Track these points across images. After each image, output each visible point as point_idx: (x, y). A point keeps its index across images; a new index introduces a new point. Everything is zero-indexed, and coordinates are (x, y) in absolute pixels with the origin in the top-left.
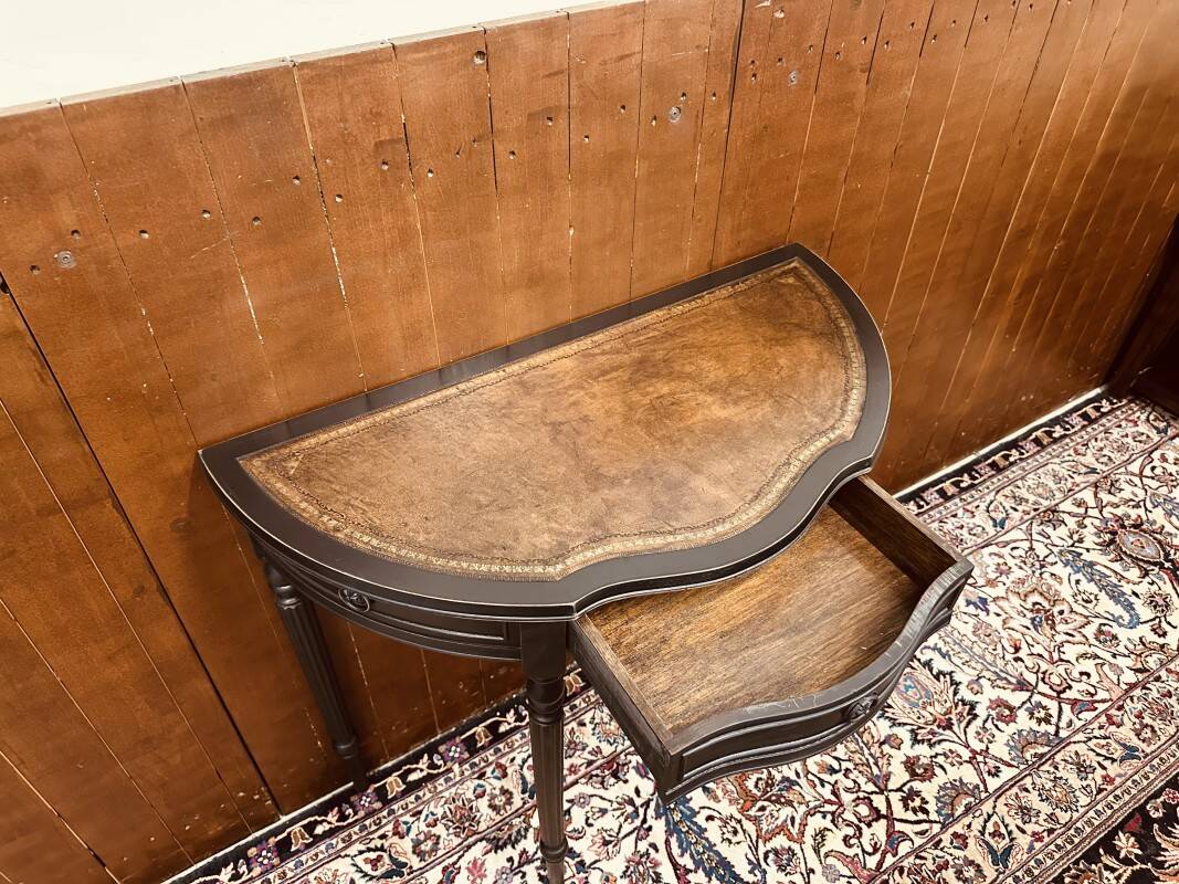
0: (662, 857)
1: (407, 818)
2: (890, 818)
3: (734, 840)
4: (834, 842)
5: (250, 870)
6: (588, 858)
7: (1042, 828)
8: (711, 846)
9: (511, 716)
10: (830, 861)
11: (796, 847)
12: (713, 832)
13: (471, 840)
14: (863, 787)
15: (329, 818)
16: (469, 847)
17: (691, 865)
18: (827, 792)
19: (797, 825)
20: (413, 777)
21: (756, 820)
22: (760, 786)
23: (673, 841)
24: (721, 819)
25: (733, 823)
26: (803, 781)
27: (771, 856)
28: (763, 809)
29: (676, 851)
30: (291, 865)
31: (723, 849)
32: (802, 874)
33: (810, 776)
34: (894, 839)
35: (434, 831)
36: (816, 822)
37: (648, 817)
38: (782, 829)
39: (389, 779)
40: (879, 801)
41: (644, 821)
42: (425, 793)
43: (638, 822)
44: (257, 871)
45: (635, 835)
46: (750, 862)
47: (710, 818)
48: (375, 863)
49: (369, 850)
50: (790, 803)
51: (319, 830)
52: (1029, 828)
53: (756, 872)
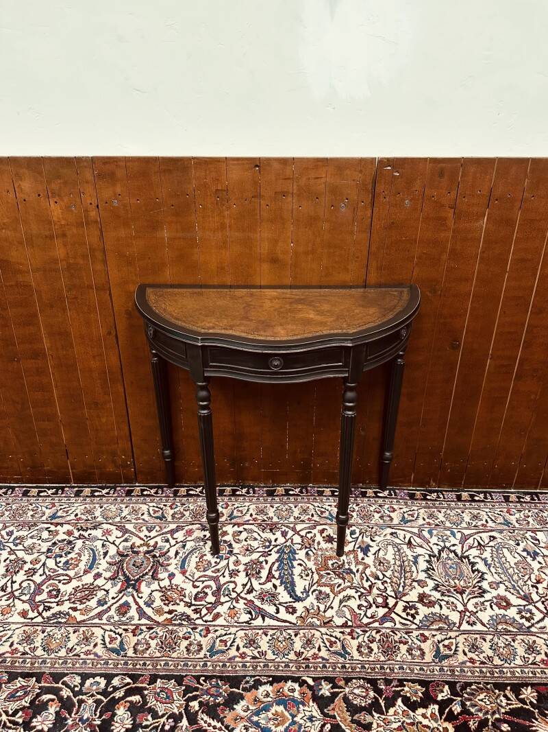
0: (267, 567)
1: (179, 504)
2: (391, 610)
3: (304, 578)
4: (353, 604)
5: (114, 493)
6: (235, 551)
7: (479, 659)
8: (292, 575)
9: (244, 490)
10: (344, 609)
11: (332, 596)
12: (297, 570)
13: (196, 522)
14: (388, 592)
15: (152, 491)
16: (193, 524)
17: (277, 576)
18: (366, 585)
19: (340, 588)
20: (191, 492)
21: (321, 576)
22: (335, 565)
23: (277, 564)
24: (304, 567)
25: (309, 572)
26: (358, 575)
27: (317, 592)
28: (329, 574)
29: (275, 567)
30: (128, 499)
31: (297, 579)
32: (326, 606)
33: (363, 575)
34: (385, 618)
35: (185, 513)
36: (351, 592)
37: (273, 551)
38: (332, 586)
39: (182, 489)
40: (391, 602)
41: (270, 551)
42: (191, 500)
43: (267, 550)
44: (116, 495)
45: (261, 554)
46: (305, 589)
47: (300, 565)
48: (155, 512)
49: (157, 507)
50: (344, 579)
51: (145, 493)
52: (470, 655)
53: (305, 594)
